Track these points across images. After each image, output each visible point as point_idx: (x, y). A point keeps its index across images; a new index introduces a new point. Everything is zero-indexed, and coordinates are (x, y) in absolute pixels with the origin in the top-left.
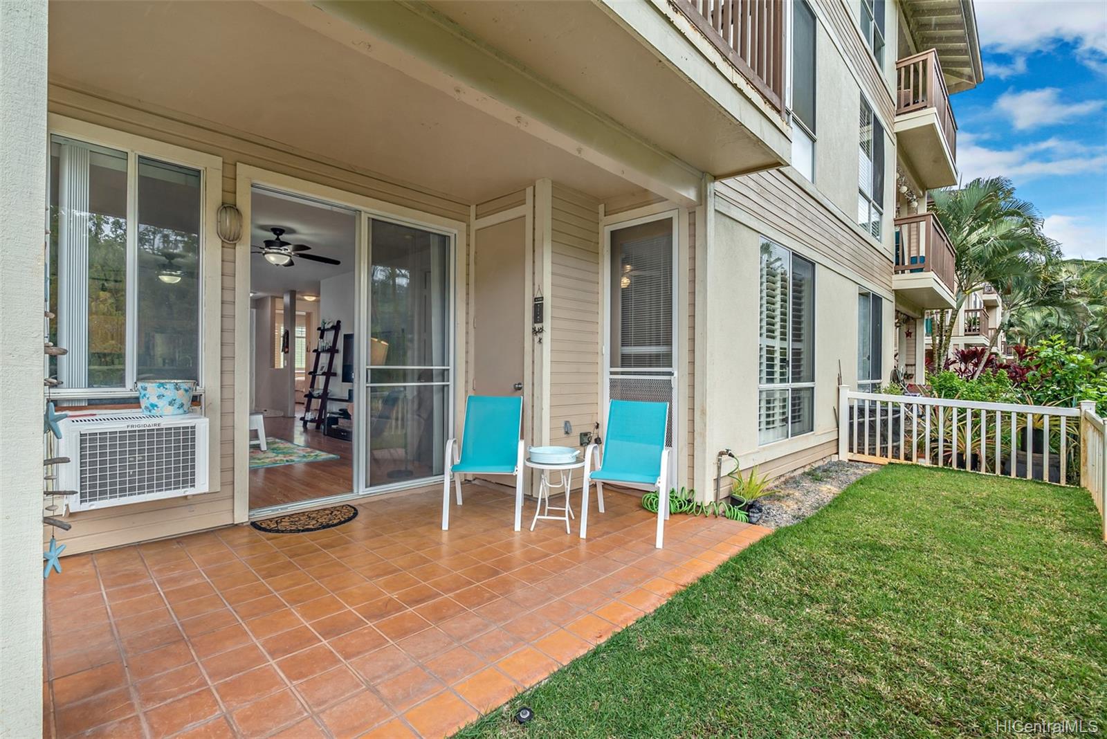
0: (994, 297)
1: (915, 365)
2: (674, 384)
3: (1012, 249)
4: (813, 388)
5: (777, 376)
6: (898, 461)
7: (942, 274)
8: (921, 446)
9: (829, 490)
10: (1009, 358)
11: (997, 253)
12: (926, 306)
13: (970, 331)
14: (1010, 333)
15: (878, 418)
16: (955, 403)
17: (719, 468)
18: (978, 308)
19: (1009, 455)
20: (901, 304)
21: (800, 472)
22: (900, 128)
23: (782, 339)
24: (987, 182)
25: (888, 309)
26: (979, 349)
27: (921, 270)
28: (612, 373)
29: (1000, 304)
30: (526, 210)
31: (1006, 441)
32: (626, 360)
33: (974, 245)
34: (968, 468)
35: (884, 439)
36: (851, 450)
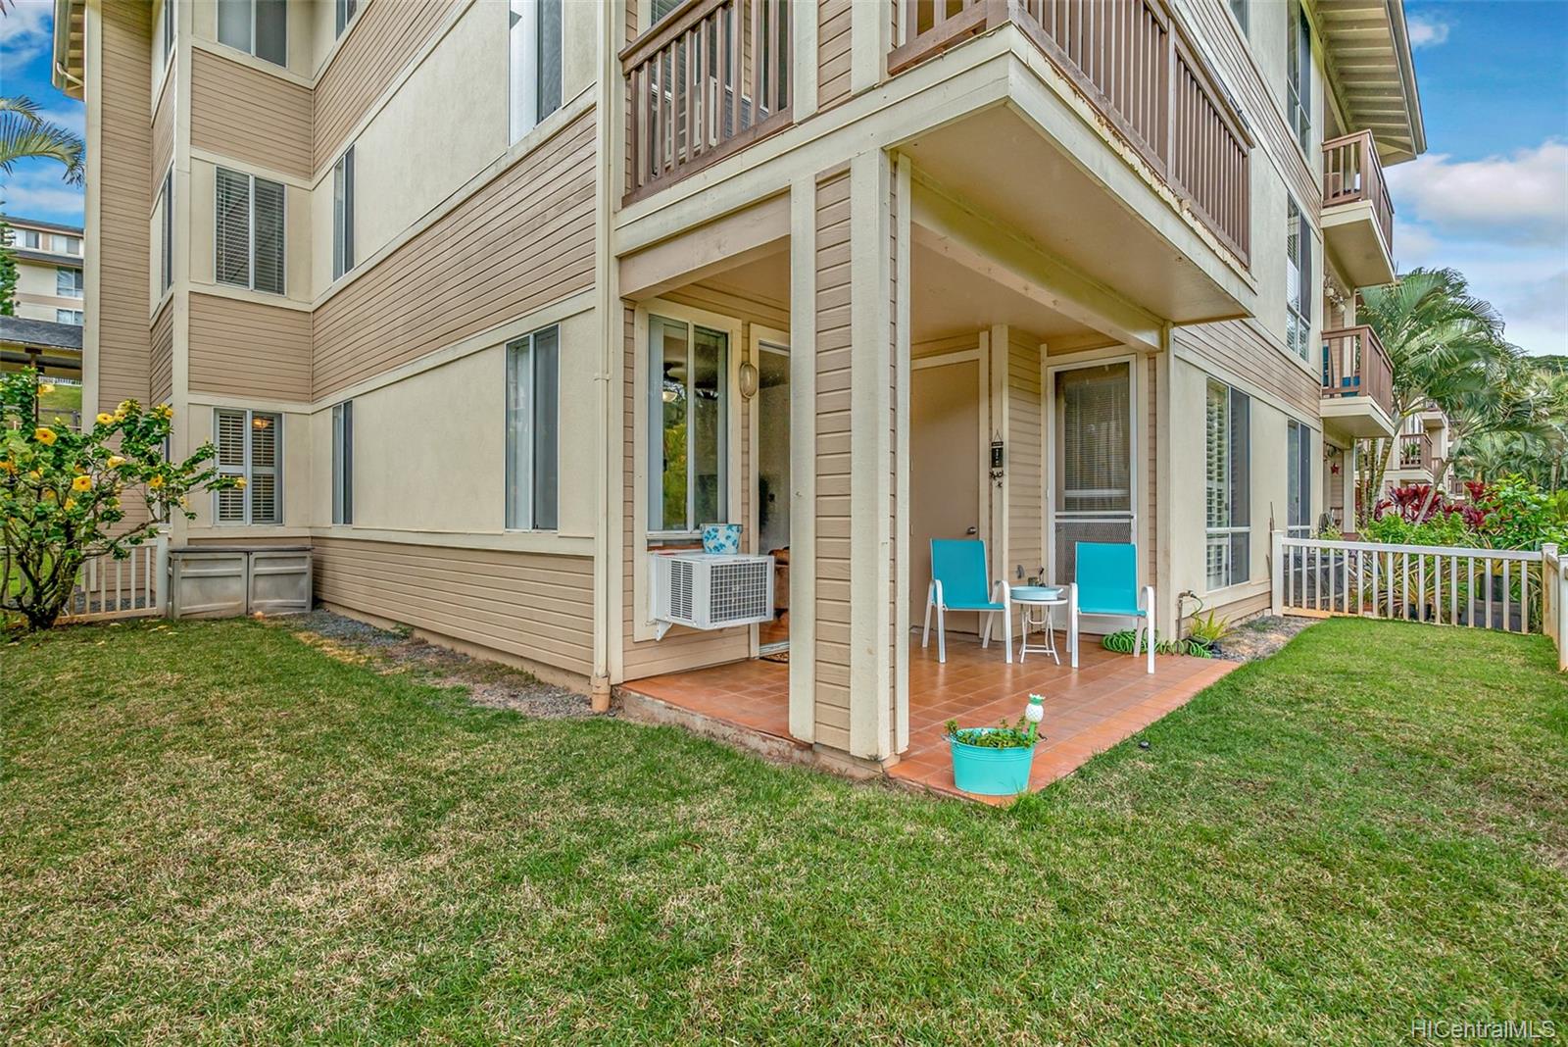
0: (1439, 415)
1: (1342, 508)
2: (1134, 527)
3: (1464, 359)
4: (1248, 533)
5: (1215, 519)
6: (1341, 614)
7: (1378, 396)
8: (1368, 599)
9: (1277, 639)
10: (1458, 498)
11: (1444, 364)
12: (1356, 433)
13: (1407, 463)
14: (1461, 464)
15: (1318, 567)
16: (1406, 549)
17: (1180, 609)
18: (1417, 432)
19: (1467, 604)
20: (1329, 434)
21: (1239, 623)
22: (1326, 223)
23: (1219, 480)
24: (1431, 273)
25: (1317, 441)
26: (1422, 486)
27: (1355, 394)
28: (1057, 517)
29: (1446, 425)
30: (981, 353)
31: (1463, 591)
32: (1070, 504)
33: (1414, 354)
34: (1422, 620)
35: (1325, 591)
36: (1286, 603)
